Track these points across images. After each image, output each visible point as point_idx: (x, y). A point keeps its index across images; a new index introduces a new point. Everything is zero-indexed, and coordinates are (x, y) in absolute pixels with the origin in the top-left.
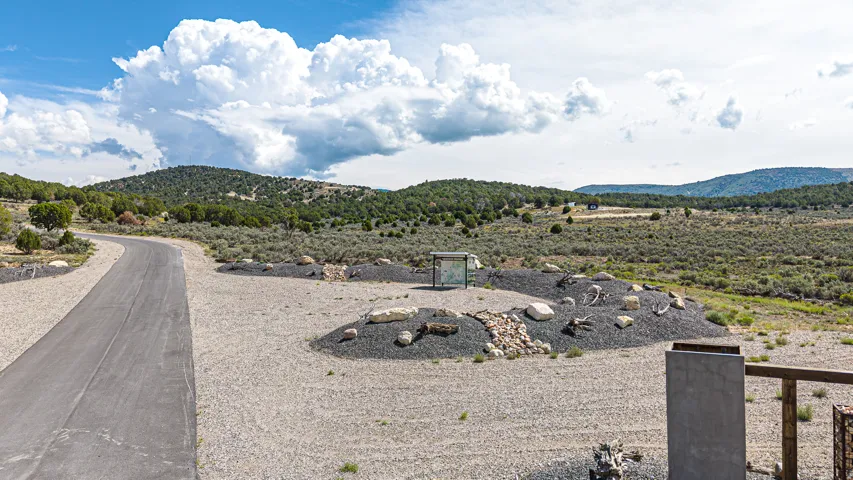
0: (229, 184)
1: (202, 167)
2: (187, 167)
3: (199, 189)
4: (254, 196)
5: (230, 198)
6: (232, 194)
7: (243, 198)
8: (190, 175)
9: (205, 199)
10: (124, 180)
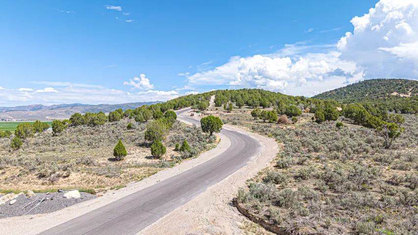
0: (394, 88)
1: (378, 80)
2: (369, 80)
3: (375, 92)
4: (410, 94)
5: (393, 96)
6: (395, 94)
7: (402, 95)
8: (370, 85)
9: (378, 97)
10: (336, 90)
